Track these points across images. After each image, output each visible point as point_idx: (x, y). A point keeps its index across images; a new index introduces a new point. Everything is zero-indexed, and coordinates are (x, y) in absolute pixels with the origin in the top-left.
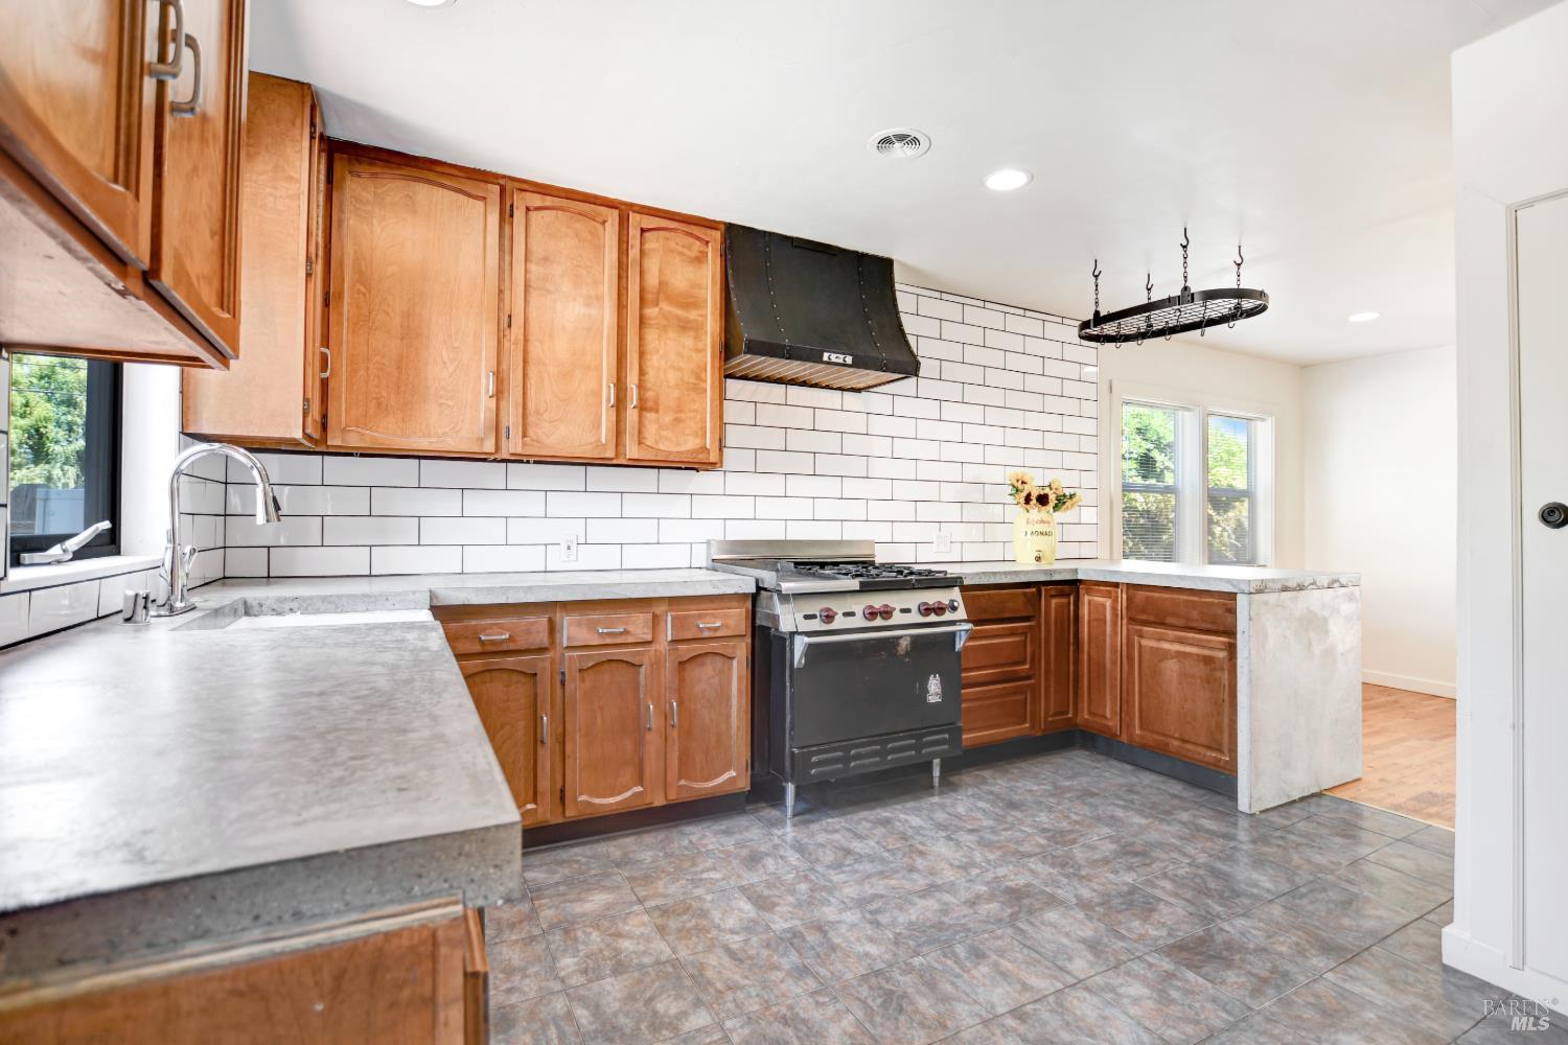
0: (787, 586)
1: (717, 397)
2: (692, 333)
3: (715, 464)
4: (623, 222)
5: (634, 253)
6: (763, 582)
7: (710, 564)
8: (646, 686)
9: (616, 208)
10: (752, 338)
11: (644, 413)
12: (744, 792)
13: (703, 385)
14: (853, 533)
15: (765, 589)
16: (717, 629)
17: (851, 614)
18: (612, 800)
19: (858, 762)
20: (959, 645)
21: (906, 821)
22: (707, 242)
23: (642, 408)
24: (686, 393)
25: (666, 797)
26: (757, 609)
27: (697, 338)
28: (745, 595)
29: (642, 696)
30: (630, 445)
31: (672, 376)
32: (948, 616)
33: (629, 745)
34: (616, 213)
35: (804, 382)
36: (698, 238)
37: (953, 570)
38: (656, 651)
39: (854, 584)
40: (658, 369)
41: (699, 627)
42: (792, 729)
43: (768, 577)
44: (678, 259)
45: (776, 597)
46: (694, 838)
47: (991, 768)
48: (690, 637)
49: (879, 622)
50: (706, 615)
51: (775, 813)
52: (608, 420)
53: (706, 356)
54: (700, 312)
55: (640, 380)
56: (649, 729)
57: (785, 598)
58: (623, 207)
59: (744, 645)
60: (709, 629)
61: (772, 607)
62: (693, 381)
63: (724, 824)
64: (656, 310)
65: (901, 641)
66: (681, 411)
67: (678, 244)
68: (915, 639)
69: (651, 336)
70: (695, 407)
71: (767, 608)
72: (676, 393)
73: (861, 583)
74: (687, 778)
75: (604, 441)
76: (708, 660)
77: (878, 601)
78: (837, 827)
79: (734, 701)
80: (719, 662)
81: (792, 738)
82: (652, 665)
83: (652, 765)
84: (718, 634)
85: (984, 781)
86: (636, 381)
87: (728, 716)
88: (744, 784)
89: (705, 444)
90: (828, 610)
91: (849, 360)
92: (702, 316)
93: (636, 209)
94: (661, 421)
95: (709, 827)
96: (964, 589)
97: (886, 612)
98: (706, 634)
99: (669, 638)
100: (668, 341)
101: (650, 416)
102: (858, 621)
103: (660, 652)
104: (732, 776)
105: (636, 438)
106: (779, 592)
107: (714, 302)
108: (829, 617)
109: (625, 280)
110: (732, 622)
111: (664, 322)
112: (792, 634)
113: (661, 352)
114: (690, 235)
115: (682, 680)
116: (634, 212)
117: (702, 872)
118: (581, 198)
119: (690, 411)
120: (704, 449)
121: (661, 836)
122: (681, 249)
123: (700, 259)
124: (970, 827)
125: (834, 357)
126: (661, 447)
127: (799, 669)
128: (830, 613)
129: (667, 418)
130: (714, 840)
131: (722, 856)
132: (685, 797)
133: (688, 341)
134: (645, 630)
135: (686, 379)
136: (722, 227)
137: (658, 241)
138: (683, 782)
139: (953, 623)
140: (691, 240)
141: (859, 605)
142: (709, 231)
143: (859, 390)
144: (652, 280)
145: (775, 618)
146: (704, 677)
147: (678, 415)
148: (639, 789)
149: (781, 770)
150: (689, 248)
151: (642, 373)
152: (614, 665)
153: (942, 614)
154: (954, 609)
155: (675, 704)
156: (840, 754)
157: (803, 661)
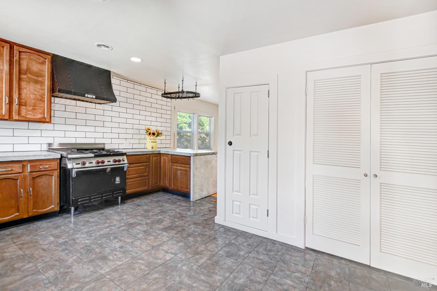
0: (70, 156)
1: (49, 103)
2: (40, 84)
3: (49, 122)
4: (11, 48)
5: (16, 58)
6: (63, 155)
7: (48, 150)
8: (20, 184)
9: (9, 43)
10: (61, 88)
11: (21, 106)
12: (57, 211)
13: (44, 99)
14: (98, 141)
15: (64, 157)
16: (47, 168)
17: (92, 163)
18: (6, 218)
19: (94, 200)
20: (125, 169)
21: (108, 212)
22: (46, 59)
23: (20, 104)
24: (37, 101)
25: (28, 215)
26: (62, 162)
27: (41, 86)
28: (57, 159)
29: (18, 188)
30: (15, 115)
31: (32, 96)
32: (121, 162)
33: (13, 202)
34: (8, 45)
35: (83, 100)
36: (42, 57)
37: (124, 151)
38: (24, 175)
39: (93, 155)
40: (27, 94)
41: (40, 168)
42: (72, 193)
44: (34, 63)
45: (66, 159)
46: (38, 225)
47: (136, 198)
48: (37, 170)
49: (100, 164)
50: (43, 164)
51: (68, 215)
52: (5, 108)
53: (45, 91)
54: (43, 78)
55: (19, 96)
56: (21, 197)
57: (70, 159)
58: (12, 43)
59: (57, 172)
60: (44, 168)
61: (66, 162)
62: (40, 98)
63: (50, 220)
64: (26, 76)
65: (108, 169)
66: (35, 106)
67: (34, 58)
68: (112, 169)
69: (24, 84)
70: (41, 105)
71: (64, 162)
72: (33, 101)
73: (95, 155)
74: (36, 209)
75: (4, 114)
76: (44, 177)
77: (100, 159)
78: (87, 216)
79: (53, 187)
80: (48, 177)
81: (72, 196)
82: (22, 179)
83: (22, 206)
84: (47, 169)
85: (134, 201)
86: (17, 96)
87: (51, 191)
88: (57, 209)
89: (45, 116)
90: (84, 162)
92: (43, 80)
93: (16, 44)
94: (27, 109)
95: (44, 221)
96: (127, 156)
97: (103, 162)
98: (43, 169)
99: (29, 171)
100: (30, 86)
101: (23, 107)
102: (94, 164)
103: (25, 175)
104: (54, 207)
105: (17, 113)
106: (67, 158)
107: (48, 77)
108: (84, 164)
109: (12, 66)
110: (52, 166)
111: (29, 80)
112: (72, 169)
113: (28, 89)
114: (39, 55)
115: (34, 182)
116: (16, 45)
117: (39, 233)
119: (39, 107)
120: (44, 118)
121: (27, 226)
122: (36, 59)
123: (43, 63)
124: (125, 212)
125: (89, 96)
126: (28, 116)
127: (74, 178)
128: (84, 163)
129: (30, 108)
130: (45, 224)
131: (47, 228)
132: (35, 214)
133: (38, 86)
134: (19, 169)
135: (37, 97)
136: (52, 55)
137: (26, 55)
138: (34, 210)
139: (124, 164)
140: (39, 57)
141: (94, 161)
142: (46, 55)
143: (101, 104)
144: (24, 66)
145: (66, 164)
146: (43, 181)
147: (35, 108)
148: (18, 214)
149: (70, 204)
150: (39, 59)
151: (20, 94)
152: (7, 180)
153: (120, 162)
154: (124, 161)
155: (31, 189)
156: (88, 198)
157: (75, 175)
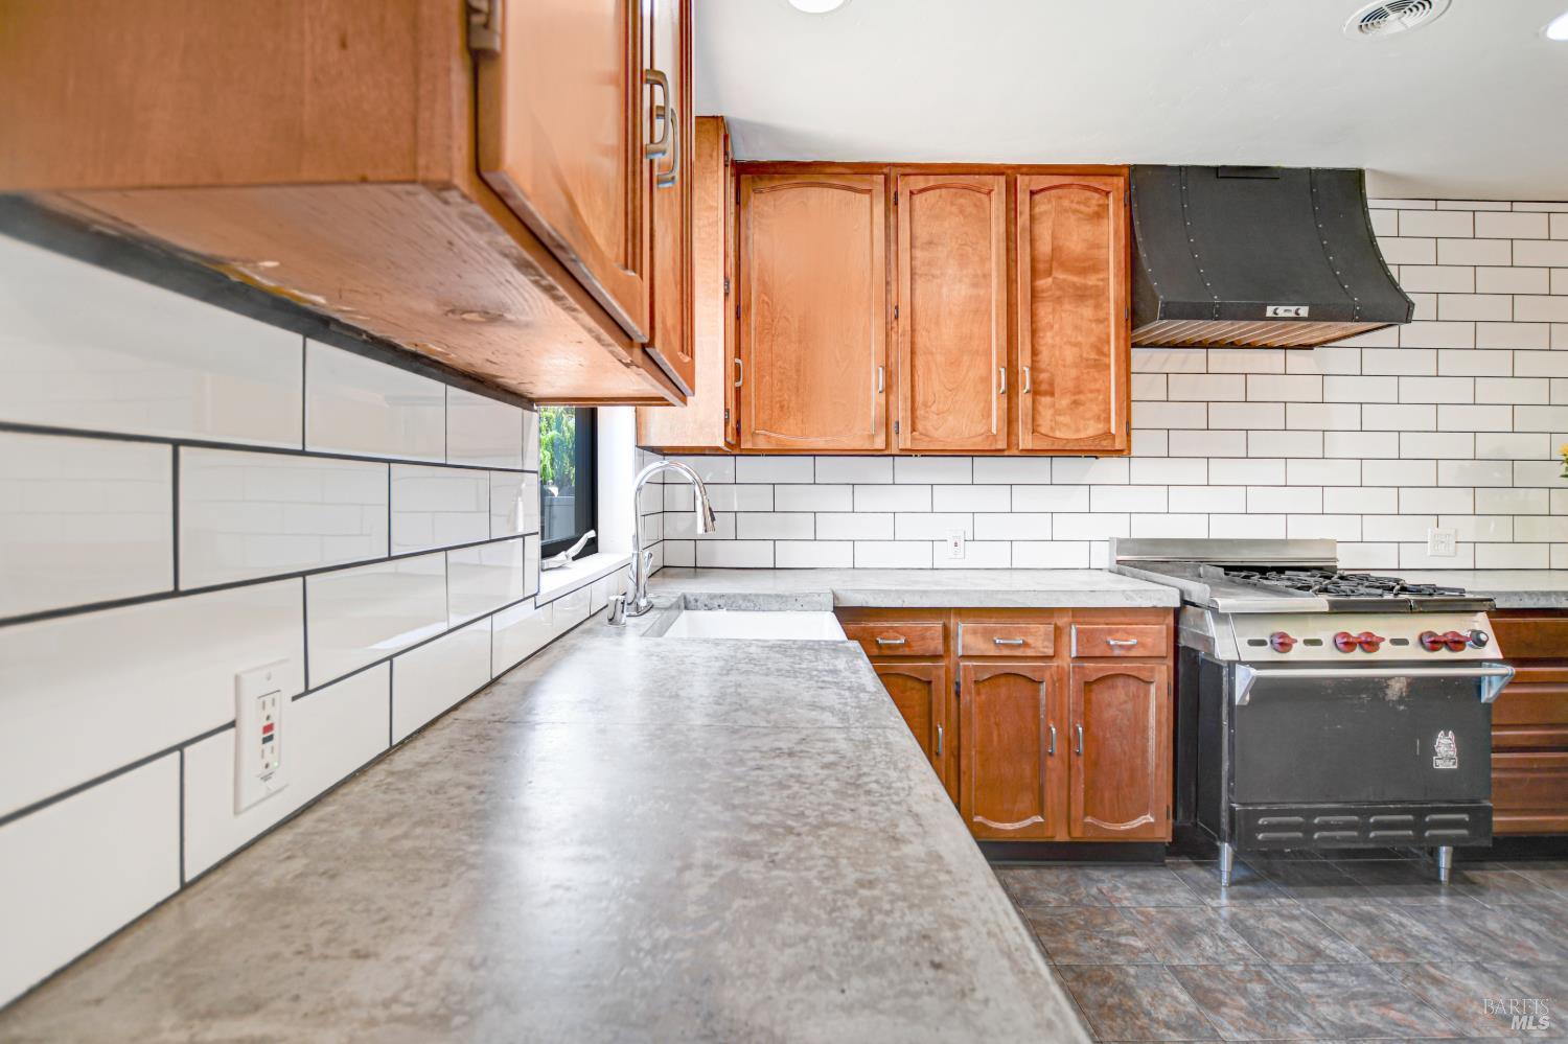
0: (1226, 603)
1: (1123, 372)
2: (1091, 302)
3: (1122, 451)
4: (1011, 189)
5: (1023, 220)
6: (1190, 595)
7: (1115, 566)
8: (1047, 705)
9: (1002, 174)
10: (1170, 299)
11: (1038, 397)
12: (1164, 843)
13: (1106, 360)
14: (1299, 530)
15: (1193, 604)
16: (1130, 648)
17: (1317, 642)
18: (1008, 826)
19: (1326, 834)
20: (1488, 694)
21: (1401, 924)
22: (1108, 193)
23: (1035, 392)
24: (1085, 371)
25: (1069, 833)
26: (1180, 626)
27: (1097, 307)
28: (1166, 610)
29: (1042, 716)
30: (1023, 433)
31: (1070, 354)
32: (1468, 653)
33: (1027, 770)
34: (1002, 180)
35: (1232, 343)
36: (1096, 190)
37: (1474, 586)
38: (1058, 667)
39: (1321, 602)
40: (1053, 346)
41: (1108, 643)
42: (1231, 778)
43: (1198, 591)
44: (1073, 218)
45: (1208, 615)
46: (1105, 887)
47: (1536, 868)
48: (1097, 654)
49: (1358, 655)
50: (1117, 630)
51: (1203, 875)
52: (998, 408)
53: (1109, 326)
54: (1101, 276)
55: (1033, 361)
56: (1051, 754)
57: (1221, 617)
58: (1009, 172)
59: (1164, 668)
60: (1121, 646)
61: (1203, 625)
62: (1093, 356)
63: (1139, 877)
64: (1050, 280)
65: (1392, 682)
66: (1080, 392)
67: (1072, 202)
68: (1414, 684)
69: (1044, 310)
70: (1098, 386)
71: (1196, 626)
72: (1073, 373)
73: (1333, 604)
74: (1094, 816)
75: (994, 431)
76: (1120, 682)
77: (1356, 626)
78: (1296, 912)
79: (1152, 733)
80: (1133, 686)
81: (1231, 791)
82: (1054, 683)
83: (1054, 795)
84: (1133, 653)
85: (1529, 888)
86: (1028, 361)
87: (1144, 751)
88: (1164, 834)
89: (1109, 429)
90: (1283, 635)
91: (1304, 311)
92: (1102, 280)
93: (1024, 170)
94: (1057, 406)
95: (1120, 877)
96: (1496, 613)
97: (1368, 643)
98: (1117, 652)
99: (1074, 654)
100: (1063, 315)
101: (1045, 400)
102: (1327, 652)
103: (1063, 668)
104: (1150, 822)
105: (1030, 426)
106: (1215, 611)
107: (1117, 263)
108: (1284, 644)
109: (1013, 252)
110: (1149, 641)
111: (1058, 293)
112: (1232, 664)
113: (1056, 326)
114: (1088, 188)
115: (1088, 702)
116: (1022, 174)
117: (1119, 935)
118: (964, 170)
119: (1091, 391)
120: (1108, 434)
121: (1064, 876)
122: (1075, 206)
123: (1099, 214)
124: (1515, 957)
125: (1282, 311)
126: (1058, 434)
127: (1241, 707)
128: (1287, 641)
129: (1065, 402)
130: (1128, 895)
131: (1143, 919)
132: (1091, 836)
133: (1087, 312)
134: (1046, 643)
135: (1085, 355)
136: (1126, 171)
137: (1049, 201)
138: (1089, 820)
139: (1478, 663)
140: (1088, 194)
141: (1327, 630)
142: (1109, 180)
143: (1310, 347)
144: (1044, 247)
145: (1208, 642)
146: (1114, 701)
147: (1077, 397)
148: (1040, 819)
149: (1217, 827)
150: (1086, 202)
151: (1034, 353)
152: (1012, 679)
153: (1462, 649)
154: (1480, 643)
155: (1080, 729)
156: (1300, 819)
157: (1248, 698)
